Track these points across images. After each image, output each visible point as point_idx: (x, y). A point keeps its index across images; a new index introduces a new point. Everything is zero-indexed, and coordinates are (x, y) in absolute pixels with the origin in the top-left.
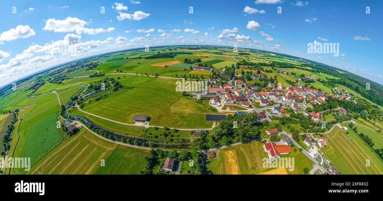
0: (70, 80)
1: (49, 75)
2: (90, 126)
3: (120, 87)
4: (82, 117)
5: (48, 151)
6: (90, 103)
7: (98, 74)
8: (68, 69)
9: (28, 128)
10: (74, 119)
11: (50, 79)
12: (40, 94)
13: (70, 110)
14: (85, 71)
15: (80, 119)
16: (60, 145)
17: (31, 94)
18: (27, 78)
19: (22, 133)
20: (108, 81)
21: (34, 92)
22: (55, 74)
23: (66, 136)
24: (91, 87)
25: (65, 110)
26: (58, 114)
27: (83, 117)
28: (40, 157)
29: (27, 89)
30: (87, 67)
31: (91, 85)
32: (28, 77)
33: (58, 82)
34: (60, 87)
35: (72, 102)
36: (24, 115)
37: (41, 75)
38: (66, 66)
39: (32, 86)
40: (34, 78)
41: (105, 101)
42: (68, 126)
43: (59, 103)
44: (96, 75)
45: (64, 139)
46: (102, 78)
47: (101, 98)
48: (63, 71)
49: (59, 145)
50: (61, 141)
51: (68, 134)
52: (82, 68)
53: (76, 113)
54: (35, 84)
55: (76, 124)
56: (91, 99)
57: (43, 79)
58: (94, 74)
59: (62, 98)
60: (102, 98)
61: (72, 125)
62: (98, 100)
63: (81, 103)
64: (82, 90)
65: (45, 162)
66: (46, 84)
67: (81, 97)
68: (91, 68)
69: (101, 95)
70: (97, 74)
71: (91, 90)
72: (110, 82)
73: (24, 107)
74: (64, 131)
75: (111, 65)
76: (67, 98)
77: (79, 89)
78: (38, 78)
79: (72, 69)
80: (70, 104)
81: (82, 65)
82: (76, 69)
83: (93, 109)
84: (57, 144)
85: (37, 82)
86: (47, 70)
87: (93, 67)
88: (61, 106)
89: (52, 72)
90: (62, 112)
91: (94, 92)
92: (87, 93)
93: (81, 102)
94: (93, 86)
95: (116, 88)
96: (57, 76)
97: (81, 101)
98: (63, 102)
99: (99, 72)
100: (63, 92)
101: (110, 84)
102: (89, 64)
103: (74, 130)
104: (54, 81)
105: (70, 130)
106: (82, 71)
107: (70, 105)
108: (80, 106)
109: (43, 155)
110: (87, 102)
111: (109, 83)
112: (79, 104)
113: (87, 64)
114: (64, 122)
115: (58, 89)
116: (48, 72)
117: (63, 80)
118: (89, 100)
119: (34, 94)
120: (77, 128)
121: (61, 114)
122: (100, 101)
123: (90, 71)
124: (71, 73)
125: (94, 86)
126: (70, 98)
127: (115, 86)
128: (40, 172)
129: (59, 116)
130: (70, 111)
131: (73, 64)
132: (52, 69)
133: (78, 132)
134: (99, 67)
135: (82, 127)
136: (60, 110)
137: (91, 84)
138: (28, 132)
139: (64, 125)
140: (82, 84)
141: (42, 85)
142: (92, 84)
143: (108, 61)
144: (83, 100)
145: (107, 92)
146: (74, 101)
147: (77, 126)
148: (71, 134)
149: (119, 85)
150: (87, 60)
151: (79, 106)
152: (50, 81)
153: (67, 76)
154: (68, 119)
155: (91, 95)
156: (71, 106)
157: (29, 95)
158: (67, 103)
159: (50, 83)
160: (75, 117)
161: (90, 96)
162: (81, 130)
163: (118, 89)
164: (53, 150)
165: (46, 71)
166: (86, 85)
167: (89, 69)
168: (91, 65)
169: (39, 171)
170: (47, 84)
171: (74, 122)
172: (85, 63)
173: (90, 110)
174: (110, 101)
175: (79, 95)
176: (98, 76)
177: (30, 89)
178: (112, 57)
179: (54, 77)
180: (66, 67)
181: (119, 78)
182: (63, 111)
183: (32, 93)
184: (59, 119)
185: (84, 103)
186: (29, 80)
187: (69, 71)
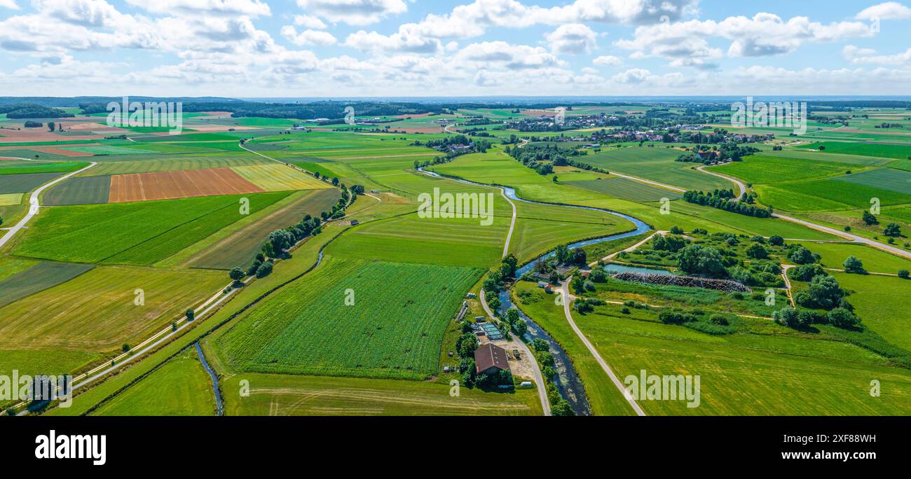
0: (590, 176)
1: (515, 126)
2: (567, 407)
3: (832, 322)
4: (558, 347)
5: (359, 372)
6: (626, 312)
7: (737, 200)
8: (599, 129)
9: (359, 258)
10: (521, 333)
11: (514, 140)
12: (457, 178)
13: (528, 291)
14: (672, 161)
15: (546, 349)
16: (409, 385)
17: (428, 163)
18: (436, 106)
19: (328, 260)
20: (776, 254)
21: (438, 161)
22: (540, 129)
23: (453, 371)
24: (668, 248)
25: (511, 280)
26: (478, 276)
27: (563, 353)
28: (320, 367)
29: (421, 141)
30: (692, 146)
31: (673, 236)
32: (441, 103)
33: (538, 162)
34: (540, 188)
35: (554, 267)
36: (371, 216)
37: (486, 114)
38: (598, 114)
39: (441, 138)
40: (460, 115)
41: (703, 348)
42: (483, 341)
43: (504, 242)
44: (722, 201)
45: (436, 375)
46: (750, 230)
47: (694, 320)
48: (578, 127)
49: (406, 379)
50: (422, 376)
51: (462, 371)
52: (664, 145)
53: (545, 318)
54: (455, 134)
55: (518, 358)
56: (643, 300)
57: (489, 129)
58: (711, 189)
59: (525, 231)
60: (698, 325)
61: (500, 352)
62: (669, 320)
63: (589, 293)
64: (622, 241)
65: (320, 393)
66: (490, 154)
67: (602, 264)
68: (708, 159)
69: (698, 308)
70: (730, 195)
71: (664, 261)
72: (786, 267)
73: (385, 189)
74: (458, 347)
75: (832, 175)
76: (546, 242)
77: (612, 230)
78: (474, 122)
79: (617, 132)
80: (542, 269)
81: (671, 131)
82: (633, 138)
83: (627, 347)
84: (404, 373)
85: (466, 131)
86: (516, 103)
87: (724, 158)
88: (505, 254)
89: (531, 117)
90: (497, 282)
91: (674, 273)
92: (639, 265)
93: (591, 289)
94: (681, 244)
95: (808, 320)
96: (544, 140)
97: (591, 283)
98: (521, 246)
99: (743, 189)
100: (542, 209)
101: (784, 276)
102: (707, 133)
103: (494, 371)
104: (524, 155)
105: (482, 363)
106: (660, 156)
107: (542, 272)
108: (578, 301)
109: (334, 369)
110: (615, 301)
111: (777, 270)
112: (578, 288)
113: (695, 132)
114: (479, 321)
115: (528, 189)
116: (518, 112)
117: (562, 163)
118: (631, 297)
119: (436, 166)
120: (508, 375)
121: (489, 287)
122: (681, 333)
123: (699, 169)
124: (607, 149)
125: (688, 247)
126: (556, 245)
127: (808, 304)
128: (280, 407)
129: (476, 287)
130: (528, 295)
131: (629, 112)
132: (533, 107)
133: (502, 391)
134: (755, 166)
135: (533, 387)
136: (494, 270)
137: (676, 231)
138: (347, 270)
139: (471, 330)
140: (635, 214)
141: (479, 150)
142: (681, 232)
143: (822, 148)
144: (605, 281)
145: (743, 310)
146: (567, 266)
147: (515, 367)
148: (473, 378)
149: (835, 311)
150: (700, 114)
151: (574, 298)
152: (512, 147)
153: (585, 154)
154: (503, 320)
155: (651, 280)
156: (542, 279)
157: (421, 162)
158: (533, 260)
159: (507, 155)
160: (530, 329)
161: (643, 285)
162: (518, 394)
163: (817, 326)
164: (373, 381)
165: (512, 106)
166: (652, 227)
167: (697, 161)
168: (714, 140)
169: (280, 402)
170: (497, 154)
171: (516, 345)
172: (689, 121)
173: (607, 343)
174: (732, 365)
175: (599, 254)
176: (731, 208)
177: (430, 145)
178: (858, 127)
179: (534, 139)
180: (594, 117)
181: (855, 268)
182: (504, 278)
183: (432, 161)
184: (471, 297)
185: (600, 297)
186: (442, 115)
187: (600, 138)
